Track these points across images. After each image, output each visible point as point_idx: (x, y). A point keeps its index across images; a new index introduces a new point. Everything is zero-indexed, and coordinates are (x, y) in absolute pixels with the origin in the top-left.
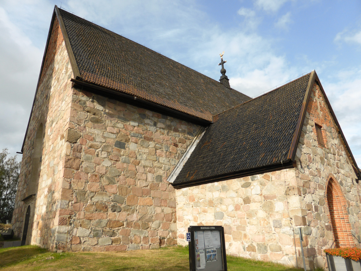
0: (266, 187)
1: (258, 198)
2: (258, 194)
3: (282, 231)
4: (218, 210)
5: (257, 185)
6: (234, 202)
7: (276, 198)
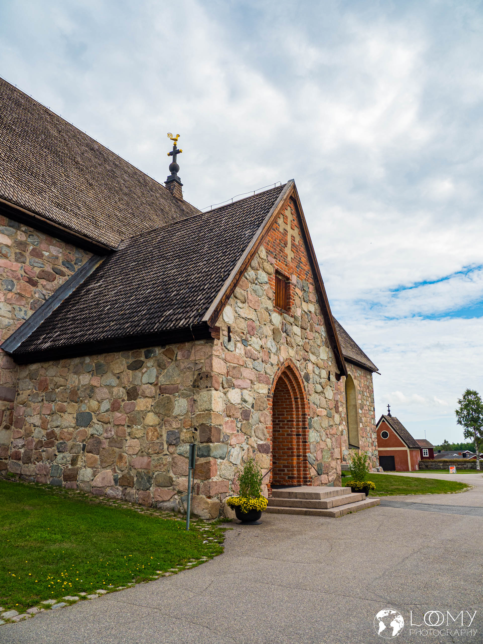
0: (166, 371)
1: (150, 390)
2: (151, 384)
3: (178, 451)
4: (83, 408)
5: (153, 367)
6: (112, 396)
7: (178, 392)
